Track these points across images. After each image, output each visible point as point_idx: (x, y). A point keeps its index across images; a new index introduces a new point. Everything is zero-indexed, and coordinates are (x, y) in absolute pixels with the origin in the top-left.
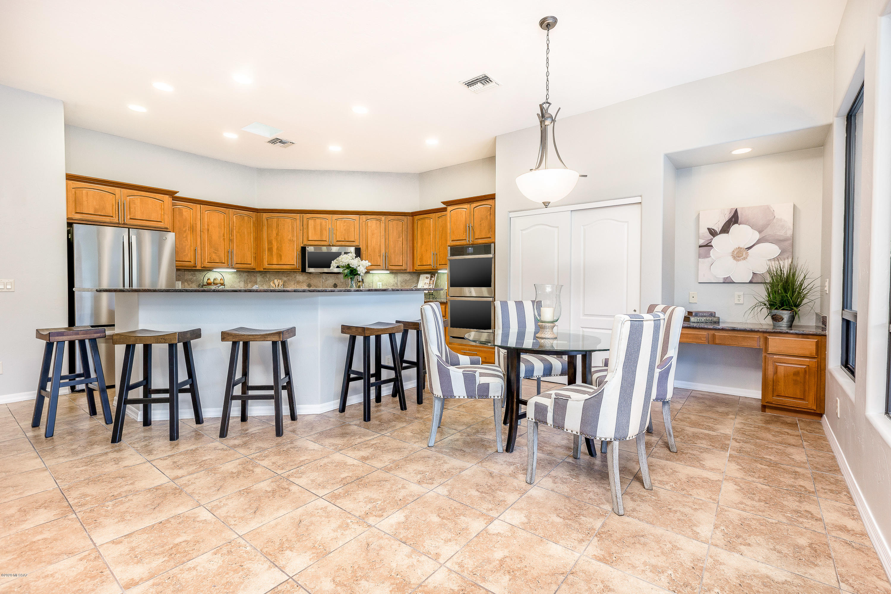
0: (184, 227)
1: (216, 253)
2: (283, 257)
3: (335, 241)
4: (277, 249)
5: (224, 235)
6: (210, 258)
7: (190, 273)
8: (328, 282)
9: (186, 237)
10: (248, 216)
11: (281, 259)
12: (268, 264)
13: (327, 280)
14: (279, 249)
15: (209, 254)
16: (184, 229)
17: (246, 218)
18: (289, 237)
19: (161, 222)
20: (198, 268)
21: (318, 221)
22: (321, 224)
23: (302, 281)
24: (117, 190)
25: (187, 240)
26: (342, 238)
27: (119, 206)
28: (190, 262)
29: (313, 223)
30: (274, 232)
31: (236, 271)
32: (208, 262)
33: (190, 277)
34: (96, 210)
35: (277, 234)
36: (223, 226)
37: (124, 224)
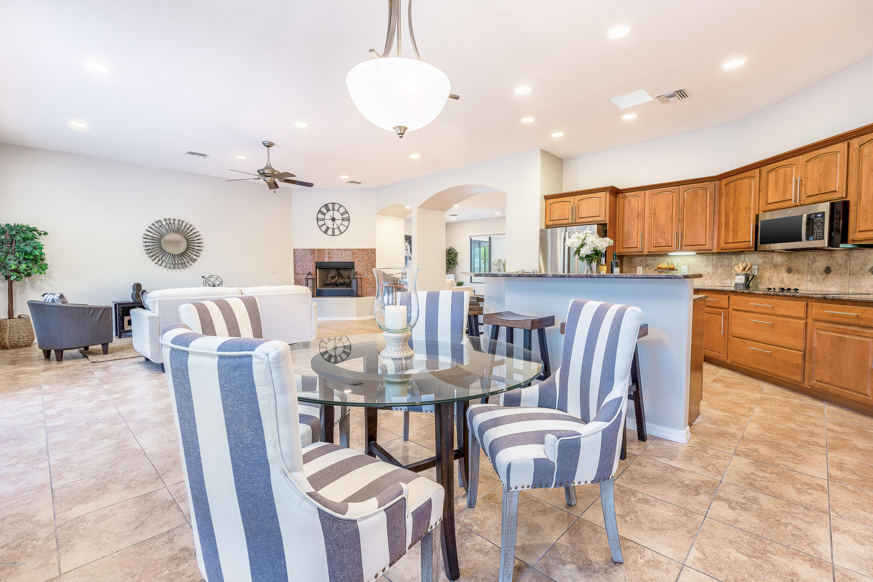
0: (632, 216)
1: (662, 236)
2: (738, 233)
3: (803, 197)
4: (734, 222)
5: (672, 217)
6: (656, 242)
7: (651, 258)
8: (817, 264)
9: (634, 224)
10: (703, 188)
11: (736, 235)
12: (725, 243)
13: (815, 262)
14: (735, 222)
15: (655, 238)
16: (632, 218)
17: (700, 192)
18: (746, 204)
19: (599, 216)
20: (644, 253)
21: (781, 171)
22: (785, 175)
23: (780, 264)
24: (571, 199)
25: (634, 228)
26: (815, 190)
27: (575, 210)
28: (637, 248)
29: (774, 176)
30: (732, 201)
31: (695, 253)
32: (654, 247)
33: (651, 262)
34: (560, 217)
35: (734, 203)
36: (671, 207)
37: (575, 223)
